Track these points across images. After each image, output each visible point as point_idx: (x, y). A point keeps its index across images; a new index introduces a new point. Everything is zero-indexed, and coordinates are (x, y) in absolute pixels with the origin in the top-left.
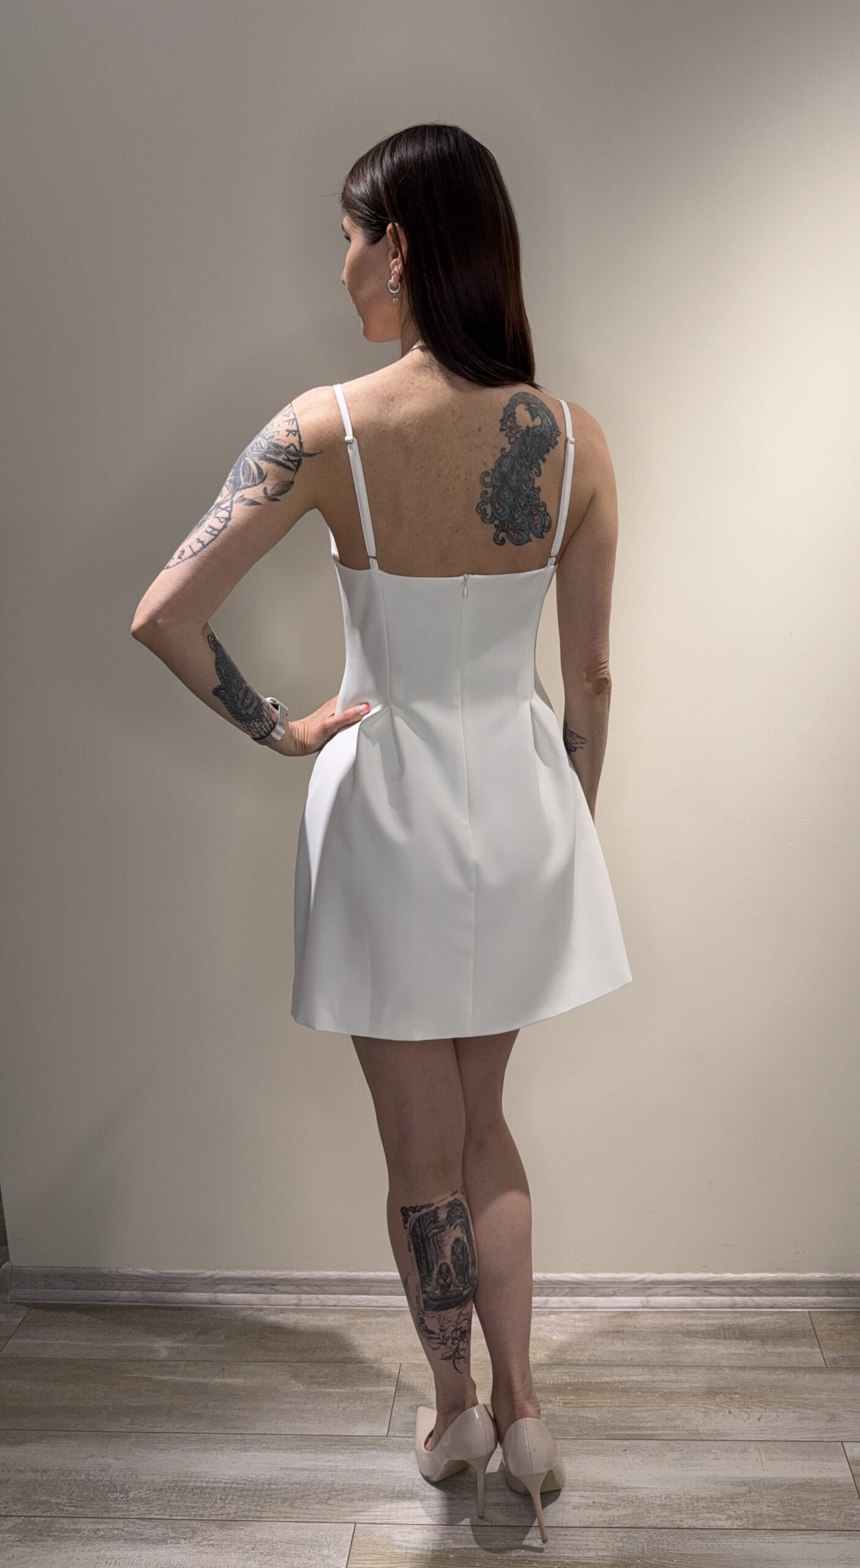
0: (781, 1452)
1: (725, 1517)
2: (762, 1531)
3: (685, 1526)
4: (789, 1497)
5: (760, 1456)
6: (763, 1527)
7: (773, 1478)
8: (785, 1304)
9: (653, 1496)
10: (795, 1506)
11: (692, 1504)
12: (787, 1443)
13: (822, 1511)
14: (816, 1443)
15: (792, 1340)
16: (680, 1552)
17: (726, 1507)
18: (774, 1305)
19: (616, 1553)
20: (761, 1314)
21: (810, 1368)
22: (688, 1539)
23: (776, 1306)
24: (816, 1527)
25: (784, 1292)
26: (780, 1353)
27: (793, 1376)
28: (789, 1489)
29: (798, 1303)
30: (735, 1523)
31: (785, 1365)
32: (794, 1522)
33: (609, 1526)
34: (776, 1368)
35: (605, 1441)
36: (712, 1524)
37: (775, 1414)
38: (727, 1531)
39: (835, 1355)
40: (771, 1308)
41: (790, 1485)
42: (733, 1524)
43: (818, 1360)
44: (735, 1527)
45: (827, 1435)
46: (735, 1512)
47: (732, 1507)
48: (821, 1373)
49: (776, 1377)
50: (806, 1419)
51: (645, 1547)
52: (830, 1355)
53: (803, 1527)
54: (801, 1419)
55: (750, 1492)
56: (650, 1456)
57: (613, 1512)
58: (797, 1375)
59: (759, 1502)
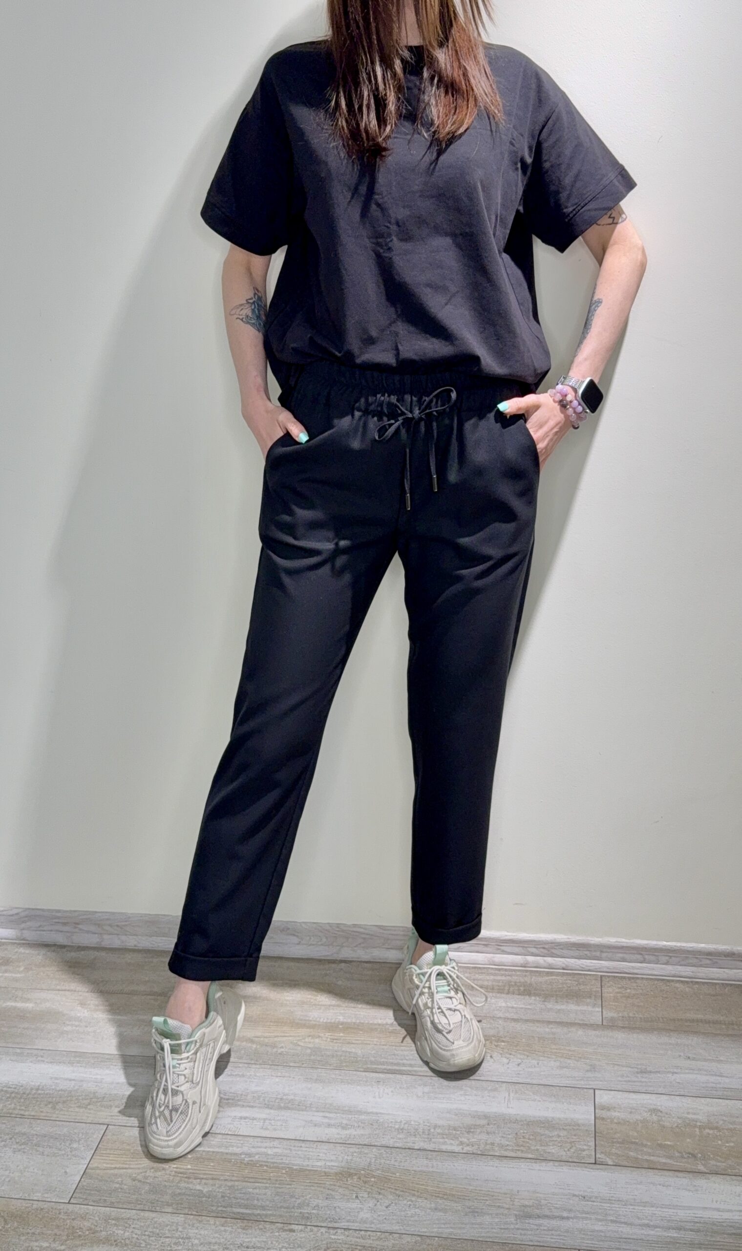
0: (531, 1094)
1: (457, 1142)
2: (489, 1157)
3: (416, 1148)
4: (525, 1131)
5: (509, 1095)
6: (491, 1153)
7: (515, 1115)
8: (578, 967)
9: (393, 1121)
10: (529, 1139)
11: (429, 1130)
12: (540, 1086)
13: (553, 1145)
14: (567, 1088)
15: (576, 999)
16: (405, 1168)
17: (461, 1135)
18: (567, 966)
19: (343, 1164)
20: (552, 974)
21: (586, 1025)
22: (416, 1158)
23: (569, 968)
24: (543, 1157)
25: (577, 954)
26: (559, 1010)
27: (565, 1030)
28: (528, 1125)
29: (591, 966)
30: (465, 1148)
31: (561, 1021)
32: (522, 1151)
33: (344, 1142)
34: (549, 1022)
35: (361, 1073)
36: (444, 1148)
37: (535, 1062)
38: (454, 1154)
39: (615, 1015)
40: (564, 969)
41: (530, 1122)
42: (463, 1149)
43: (597, 1018)
44: (465, 1152)
45: (582, 1082)
46: (468, 1140)
47: (467, 1135)
48: (594, 1030)
49: (547, 1030)
50: (565, 1067)
51: (373, 1160)
52: (609, 1014)
53: (530, 1156)
54: (561, 1067)
55: (488, 1124)
56: (400, 1088)
57: (352, 1132)
58: (570, 1030)
59: (494, 1133)
